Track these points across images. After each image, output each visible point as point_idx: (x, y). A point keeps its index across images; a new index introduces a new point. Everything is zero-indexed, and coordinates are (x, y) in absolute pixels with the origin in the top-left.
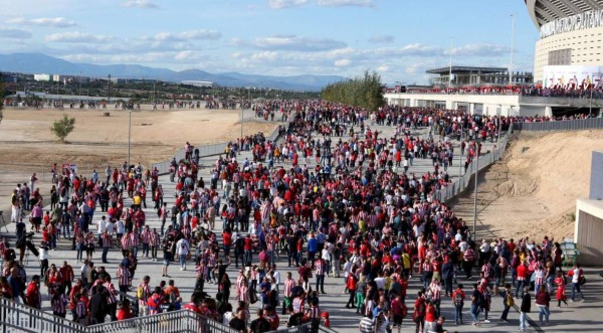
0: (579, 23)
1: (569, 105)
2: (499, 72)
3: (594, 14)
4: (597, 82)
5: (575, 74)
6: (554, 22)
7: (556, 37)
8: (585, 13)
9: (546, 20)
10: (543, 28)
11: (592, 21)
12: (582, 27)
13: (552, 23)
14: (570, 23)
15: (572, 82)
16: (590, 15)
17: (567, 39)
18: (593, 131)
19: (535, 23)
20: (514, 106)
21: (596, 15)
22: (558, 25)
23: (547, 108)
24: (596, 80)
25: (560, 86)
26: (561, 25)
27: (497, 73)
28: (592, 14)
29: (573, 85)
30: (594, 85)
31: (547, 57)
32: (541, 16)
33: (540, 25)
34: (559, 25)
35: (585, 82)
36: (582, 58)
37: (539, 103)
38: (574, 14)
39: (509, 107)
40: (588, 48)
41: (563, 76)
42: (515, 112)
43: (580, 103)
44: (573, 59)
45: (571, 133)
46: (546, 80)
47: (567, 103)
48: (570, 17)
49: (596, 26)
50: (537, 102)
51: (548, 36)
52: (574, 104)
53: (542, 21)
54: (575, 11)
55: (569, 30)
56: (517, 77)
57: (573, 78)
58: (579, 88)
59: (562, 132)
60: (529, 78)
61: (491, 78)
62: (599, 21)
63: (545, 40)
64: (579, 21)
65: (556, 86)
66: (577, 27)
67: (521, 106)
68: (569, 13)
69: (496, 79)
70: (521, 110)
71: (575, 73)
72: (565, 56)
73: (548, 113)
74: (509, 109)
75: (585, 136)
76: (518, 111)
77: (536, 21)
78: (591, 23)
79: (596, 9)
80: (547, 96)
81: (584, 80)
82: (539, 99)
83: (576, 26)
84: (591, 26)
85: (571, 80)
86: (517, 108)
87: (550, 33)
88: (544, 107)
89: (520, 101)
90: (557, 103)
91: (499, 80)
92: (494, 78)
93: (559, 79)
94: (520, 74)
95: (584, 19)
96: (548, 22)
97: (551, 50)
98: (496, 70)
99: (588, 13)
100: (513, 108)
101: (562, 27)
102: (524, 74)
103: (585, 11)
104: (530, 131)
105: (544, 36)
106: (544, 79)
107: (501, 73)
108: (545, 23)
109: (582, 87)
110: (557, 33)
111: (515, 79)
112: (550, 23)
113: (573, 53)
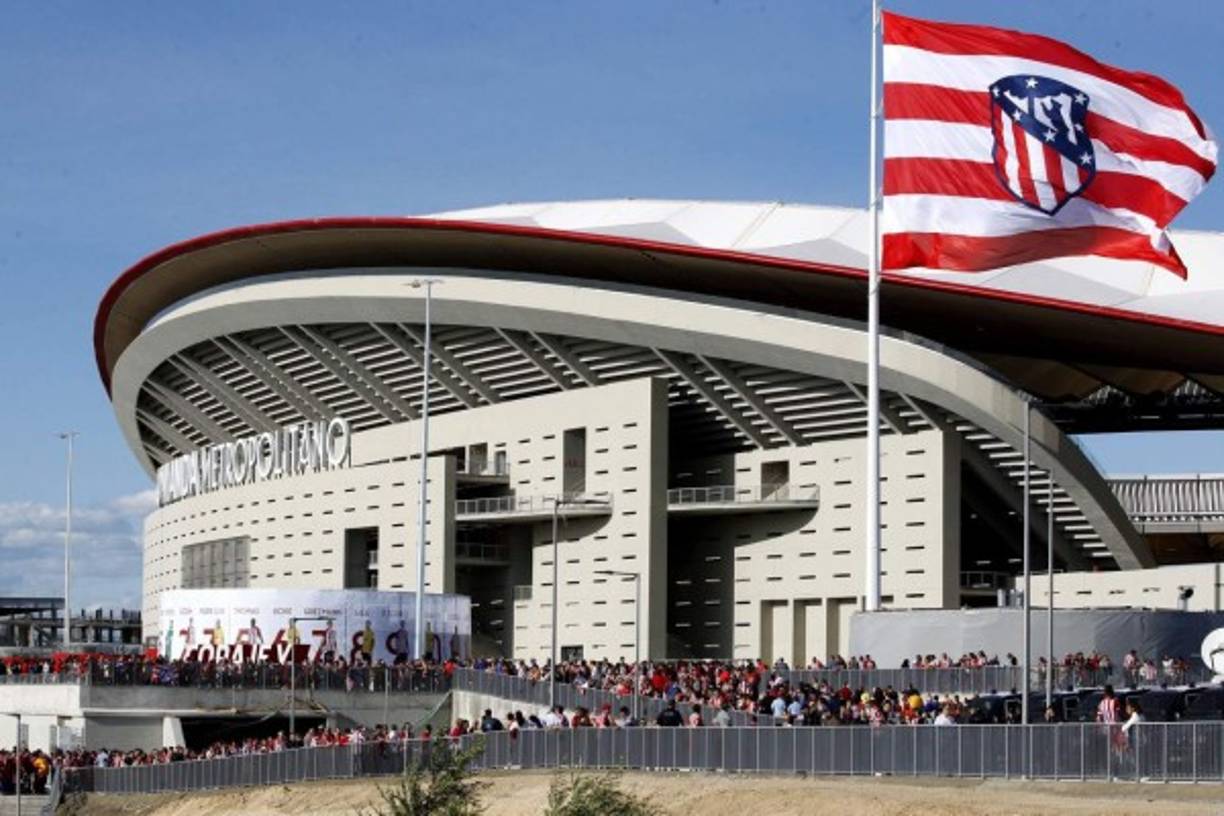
0: (269, 460)
1: (233, 711)
2: (41, 610)
3: (311, 433)
4: (320, 639)
5: (254, 616)
6: (195, 454)
7: (203, 501)
8: (285, 428)
9: (172, 450)
10: (163, 472)
11: (305, 456)
12: (277, 471)
13: (190, 459)
14: (240, 458)
15: (245, 638)
16: (300, 436)
17: (234, 508)
18: (294, 789)
19: (139, 457)
20: (69, 718)
21: (315, 437)
22: (205, 466)
23: (167, 722)
24: (316, 633)
25: (207, 653)
26: (215, 466)
27: (36, 615)
28: (305, 432)
29: (247, 649)
30: (306, 648)
31: (177, 562)
32: (158, 438)
33: (157, 465)
34: (208, 464)
35: (285, 638)
36: (280, 565)
37: (147, 705)
38: (253, 433)
39: (54, 721)
40: (298, 535)
41: (218, 623)
42: (74, 737)
43: (265, 702)
44: (254, 568)
45: (232, 796)
46: (171, 633)
47: (227, 704)
48: (240, 441)
49: (317, 469)
50: (137, 703)
51: (179, 499)
52: (250, 706)
53: (160, 455)
54: (256, 424)
55: (239, 479)
56: (99, 624)
57: (248, 626)
58: (263, 657)
59: (209, 795)
60: (132, 628)
61: (16, 629)
62: (326, 455)
63: (171, 511)
64: (267, 454)
65: (195, 654)
66: (261, 472)
67: (87, 716)
68: (237, 429)
69: (33, 635)
70: (88, 729)
71: (253, 611)
72: (231, 559)
73: (171, 736)
74: (53, 728)
75: (270, 805)
76: (79, 733)
77: (144, 453)
78: (302, 461)
79: (316, 417)
80: (167, 684)
81: (281, 633)
82: (143, 693)
83: (258, 467)
84: (303, 468)
85: (243, 632)
86: (78, 725)
87: (184, 492)
88: (159, 719)
89: (83, 703)
90: (199, 705)
91: (41, 634)
92: (25, 630)
93: (207, 632)
94: (106, 615)
95: (281, 449)
96: (179, 455)
97: (190, 541)
98: (31, 606)
99: (293, 428)
100: (67, 723)
101: (218, 470)
102: (118, 616)
103: (283, 423)
104: (115, 796)
105: (167, 499)
106: (165, 630)
107: (47, 614)
108: (169, 460)
109: (272, 653)
110: (207, 491)
111: (91, 633)
112: (185, 457)
113: (254, 549)
